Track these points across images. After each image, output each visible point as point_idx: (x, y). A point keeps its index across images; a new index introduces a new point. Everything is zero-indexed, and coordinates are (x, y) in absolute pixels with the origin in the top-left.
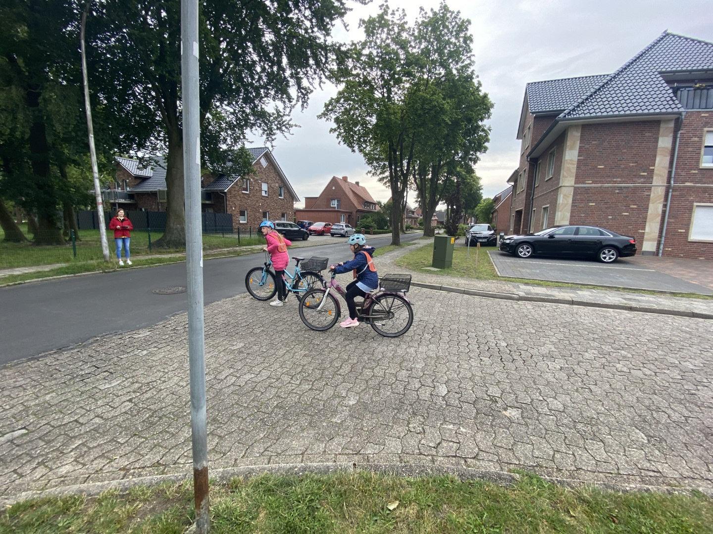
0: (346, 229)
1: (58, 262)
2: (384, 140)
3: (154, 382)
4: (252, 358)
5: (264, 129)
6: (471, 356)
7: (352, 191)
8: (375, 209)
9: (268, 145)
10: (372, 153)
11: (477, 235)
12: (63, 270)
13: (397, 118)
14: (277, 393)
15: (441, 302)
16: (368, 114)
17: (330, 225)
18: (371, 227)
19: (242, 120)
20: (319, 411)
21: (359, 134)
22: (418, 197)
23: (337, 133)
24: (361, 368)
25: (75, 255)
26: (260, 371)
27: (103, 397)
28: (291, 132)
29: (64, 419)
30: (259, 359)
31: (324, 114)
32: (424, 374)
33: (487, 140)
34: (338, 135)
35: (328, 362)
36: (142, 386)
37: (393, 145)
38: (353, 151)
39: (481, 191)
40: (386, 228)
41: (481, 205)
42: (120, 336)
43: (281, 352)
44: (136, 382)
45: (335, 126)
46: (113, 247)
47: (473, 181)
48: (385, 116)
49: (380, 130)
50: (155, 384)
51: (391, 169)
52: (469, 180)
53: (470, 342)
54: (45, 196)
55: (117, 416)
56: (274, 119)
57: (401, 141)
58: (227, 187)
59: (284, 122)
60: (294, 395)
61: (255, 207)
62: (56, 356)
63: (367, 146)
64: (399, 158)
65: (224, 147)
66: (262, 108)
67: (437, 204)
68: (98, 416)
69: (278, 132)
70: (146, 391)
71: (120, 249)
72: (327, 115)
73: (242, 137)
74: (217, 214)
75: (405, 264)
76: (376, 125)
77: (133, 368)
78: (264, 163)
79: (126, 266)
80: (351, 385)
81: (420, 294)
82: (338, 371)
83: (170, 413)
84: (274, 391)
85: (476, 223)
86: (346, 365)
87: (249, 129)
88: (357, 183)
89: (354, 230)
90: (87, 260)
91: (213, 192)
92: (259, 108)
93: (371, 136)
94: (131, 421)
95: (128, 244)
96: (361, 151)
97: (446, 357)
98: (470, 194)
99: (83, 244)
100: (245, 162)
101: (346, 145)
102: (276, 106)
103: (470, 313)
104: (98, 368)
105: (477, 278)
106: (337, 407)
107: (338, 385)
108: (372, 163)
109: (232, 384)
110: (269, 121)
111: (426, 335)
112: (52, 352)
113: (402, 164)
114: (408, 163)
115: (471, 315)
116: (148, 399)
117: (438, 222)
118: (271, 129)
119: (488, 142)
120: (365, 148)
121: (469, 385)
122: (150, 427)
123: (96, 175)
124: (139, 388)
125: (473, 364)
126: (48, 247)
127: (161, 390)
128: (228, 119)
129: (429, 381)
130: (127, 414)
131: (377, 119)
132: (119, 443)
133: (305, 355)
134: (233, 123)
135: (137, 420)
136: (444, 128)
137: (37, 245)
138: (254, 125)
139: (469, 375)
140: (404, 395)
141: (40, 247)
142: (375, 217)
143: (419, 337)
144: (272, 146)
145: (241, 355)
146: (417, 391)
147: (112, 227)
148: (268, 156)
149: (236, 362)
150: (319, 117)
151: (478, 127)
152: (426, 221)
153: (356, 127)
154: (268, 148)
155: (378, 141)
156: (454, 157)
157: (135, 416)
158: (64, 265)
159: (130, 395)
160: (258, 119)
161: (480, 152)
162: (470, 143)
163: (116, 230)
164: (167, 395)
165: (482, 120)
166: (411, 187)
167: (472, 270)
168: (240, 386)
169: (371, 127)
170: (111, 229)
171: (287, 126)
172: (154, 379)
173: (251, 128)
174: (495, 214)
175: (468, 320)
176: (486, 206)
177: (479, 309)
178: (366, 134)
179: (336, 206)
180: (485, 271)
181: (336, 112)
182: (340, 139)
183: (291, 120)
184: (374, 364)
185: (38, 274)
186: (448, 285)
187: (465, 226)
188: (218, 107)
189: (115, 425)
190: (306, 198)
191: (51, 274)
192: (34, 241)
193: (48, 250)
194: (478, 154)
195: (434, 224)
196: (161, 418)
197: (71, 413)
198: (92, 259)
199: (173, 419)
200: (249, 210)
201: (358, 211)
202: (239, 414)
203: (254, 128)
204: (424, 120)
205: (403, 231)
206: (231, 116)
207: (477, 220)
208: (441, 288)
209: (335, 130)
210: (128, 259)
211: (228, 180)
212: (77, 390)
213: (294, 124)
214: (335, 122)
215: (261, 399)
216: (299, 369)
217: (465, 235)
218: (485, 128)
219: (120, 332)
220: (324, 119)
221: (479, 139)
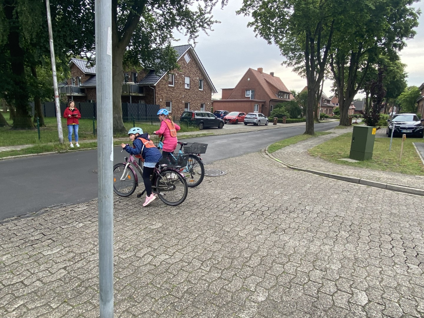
0: (259, 118)
1: (27, 143)
2: (301, 31)
3: (85, 253)
4: (168, 239)
5: (188, 28)
6: (396, 261)
7: (267, 81)
8: (289, 98)
9: (192, 42)
10: (288, 43)
11: (401, 126)
12: (30, 150)
13: (315, 8)
14: (187, 278)
15: (360, 197)
16: (286, 6)
17: (243, 114)
18: (284, 116)
19: (169, 20)
20: (228, 303)
21: (276, 25)
22: (334, 86)
23: (254, 26)
24: (271, 262)
25: (39, 138)
26: (174, 253)
27: (45, 263)
28: (212, 29)
29: (13, 279)
30: (175, 241)
31: (243, 10)
32: (340, 277)
33: (416, 25)
34: (255, 28)
35: (237, 252)
36: (75, 256)
37: (310, 34)
38: (270, 43)
39: (405, 79)
40: (299, 117)
41: (405, 94)
42: (64, 209)
43: (194, 236)
44: (72, 252)
45: (253, 20)
46: (66, 132)
47: (397, 68)
48: (304, 6)
49: (298, 20)
50: (86, 255)
51: (307, 59)
52: (392, 68)
53: (394, 245)
54: (21, 90)
55: (53, 282)
56: (197, 17)
57: (319, 29)
58: (156, 81)
59: (206, 19)
60: (204, 282)
61: (179, 99)
62: (16, 222)
63: (283, 37)
64: (316, 47)
65: (154, 46)
66: (186, 8)
67: (355, 92)
68: (38, 280)
69: (200, 29)
70: (78, 261)
71: (71, 134)
72: (245, 10)
73: (169, 36)
74: (147, 105)
75: (319, 154)
76: (294, 15)
77: (71, 238)
78: (187, 59)
79: (75, 148)
80: (261, 280)
81: (336, 187)
82: (247, 262)
83: (95, 284)
84: (185, 275)
85: (398, 112)
86: (255, 256)
87: (175, 28)
88: (272, 74)
89: (267, 119)
90: (47, 143)
91: (145, 86)
92: (184, 8)
93: (287, 27)
94: (63, 288)
95: (77, 130)
96: (277, 42)
97: (366, 260)
98: (392, 83)
99: (47, 129)
100: (171, 59)
101: (262, 38)
102: (199, 5)
103: (394, 211)
104: (45, 235)
105: (402, 172)
106: (245, 302)
107: (247, 277)
108: (287, 54)
109: (149, 263)
110: (193, 20)
111: (343, 232)
112: (14, 218)
113: (319, 53)
114: (326, 53)
115: (395, 214)
116: (79, 268)
117: (355, 111)
118: (194, 27)
119: (417, 26)
120: (281, 39)
121: (394, 297)
122: (78, 296)
123: (55, 73)
124: (73, 257)
125: (398, 272)
126: (21, 131)
127: (90, 261)
128: (157, 21)
129: (346, 286)
130: (61, 280)
131: (294, 10)
132: (51, 307)
133: (215, 242)
134: (162, 24)
135: (68, 288)
136: (367, 13)
137: (14, 129)
138: (179, 24)
139: (394, 284)
140: (318, 298)
141: (17, 131)
142: (289, 107)
143: (335, 235)
144: (195, 43)
145: (159, 234)
146: (332, 296)
147: (66, 116)
148: (191, 53)
149: (154, 242)
150: (238, 13)
151: (406, 10)
152: (343, 110)
153: (273, 20)
154: (191, 45)
155: (295, 31)
156: (376, 44)
157: (67, 283)
158: (31, 146)
159: (65, 264)
160: (183, 19)
161: (406, 36)
162: (395, 28)
163: (68, 118)
164: (94, 267)
165: (410, 3)
166: (327, 77)
167: (395, 164)
168: (155, 265)
169: (288, 18)
170: (65, 118)
171: (209, 23)
172: (85, 251)
173: (177, 27)
174: (421, 104)
175: (391, 220)
176: (411, 94)
177: (404, 207)
178: (283, 25)
179: (250, 96)
180: (411, 165)
181: (254, 6)
182: (257, 32)
183: (212, 16)
184: (285, 260)
185: (12, 153)
186: (367, 179)
187: (385, 116)
188: (149, 10)
189: (50, 290)
190: (223, 90)
191: (21, 152)
192: (12, 126)
193: (22, 133)
194: (404, 39)
195: (351, 113)
196: (87, 288)
197: (19, 274)
198: (51, 141)
199: (97, 291)
200: (174, 101)
201: (272, 100)
202: (152, 295)
203: (179, 28)
204: (345, 7)
205: (317, 120)
206: (161, 18)
207: (399, 109)
208: (359, 182)
209: (253, 24)
210: (77, 142)
211: (156, 75)
212: (27, 253)
213: (215, 20)
214: (253, 16)
215: (173, 281)
216: (210, 256)
217: (386, 124)
218: (414, 12)
219: (65, 204)
220: (242, 14)
221: (406, 23)
